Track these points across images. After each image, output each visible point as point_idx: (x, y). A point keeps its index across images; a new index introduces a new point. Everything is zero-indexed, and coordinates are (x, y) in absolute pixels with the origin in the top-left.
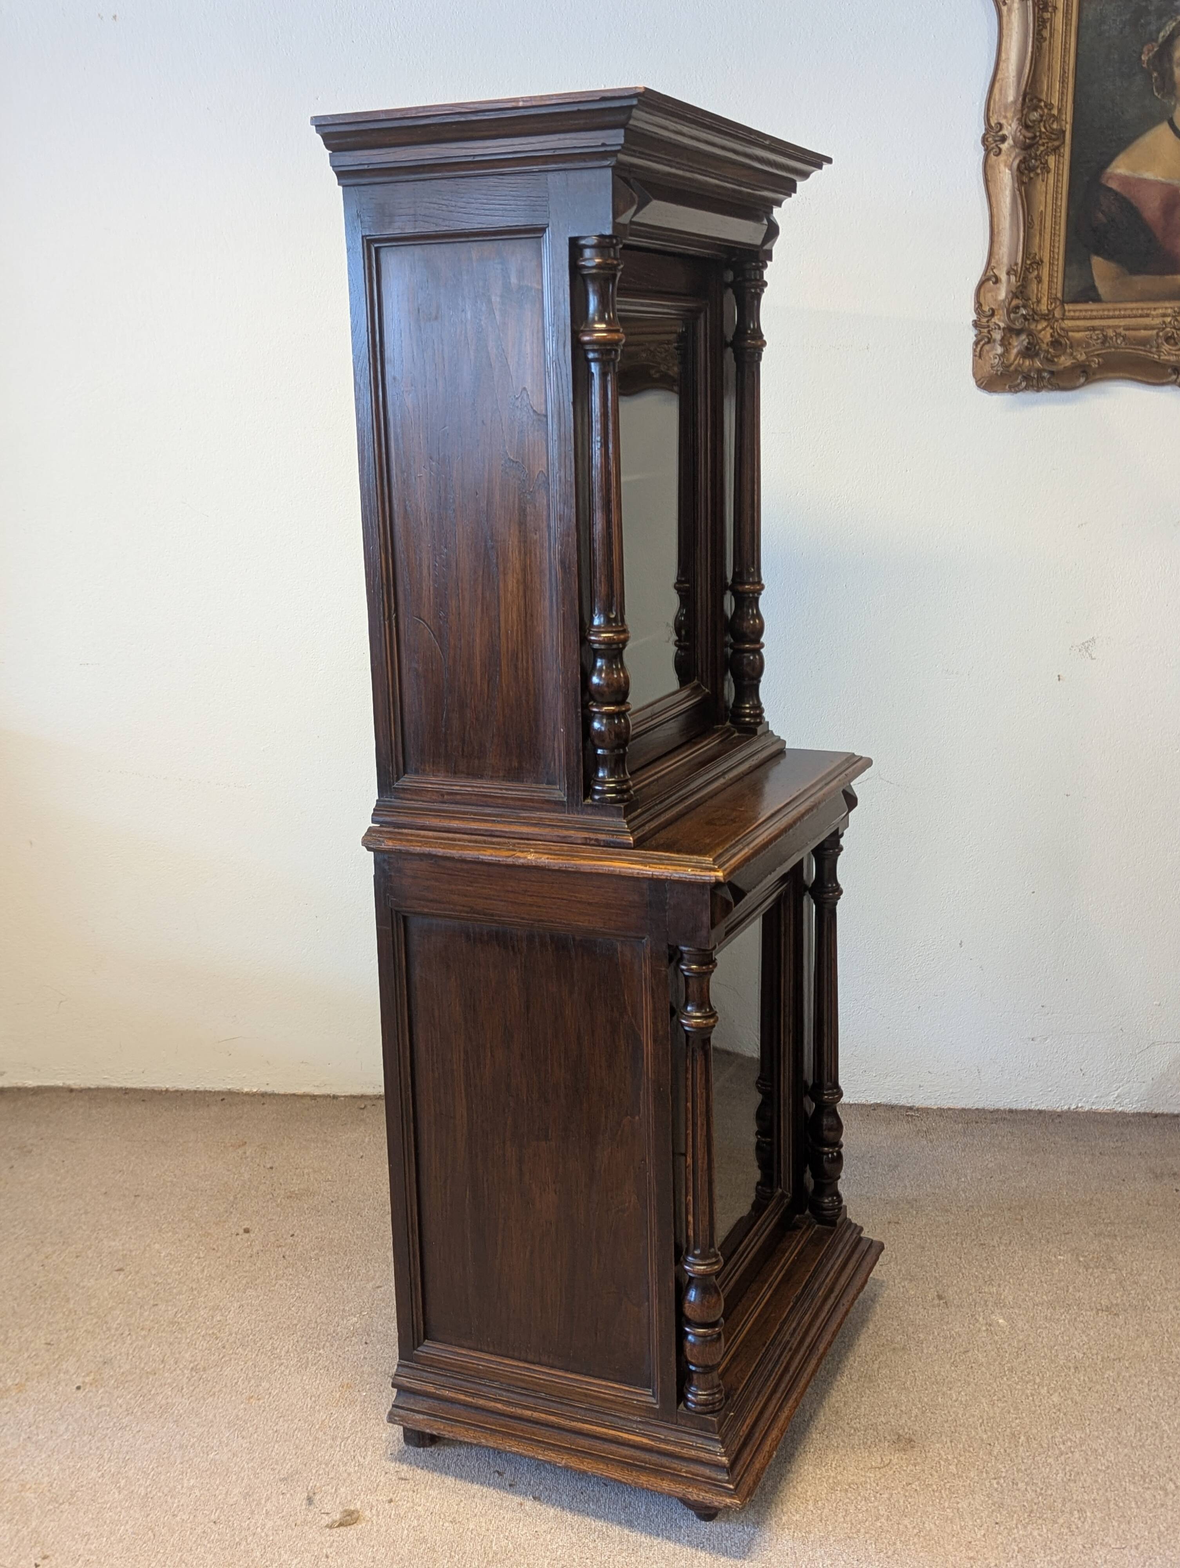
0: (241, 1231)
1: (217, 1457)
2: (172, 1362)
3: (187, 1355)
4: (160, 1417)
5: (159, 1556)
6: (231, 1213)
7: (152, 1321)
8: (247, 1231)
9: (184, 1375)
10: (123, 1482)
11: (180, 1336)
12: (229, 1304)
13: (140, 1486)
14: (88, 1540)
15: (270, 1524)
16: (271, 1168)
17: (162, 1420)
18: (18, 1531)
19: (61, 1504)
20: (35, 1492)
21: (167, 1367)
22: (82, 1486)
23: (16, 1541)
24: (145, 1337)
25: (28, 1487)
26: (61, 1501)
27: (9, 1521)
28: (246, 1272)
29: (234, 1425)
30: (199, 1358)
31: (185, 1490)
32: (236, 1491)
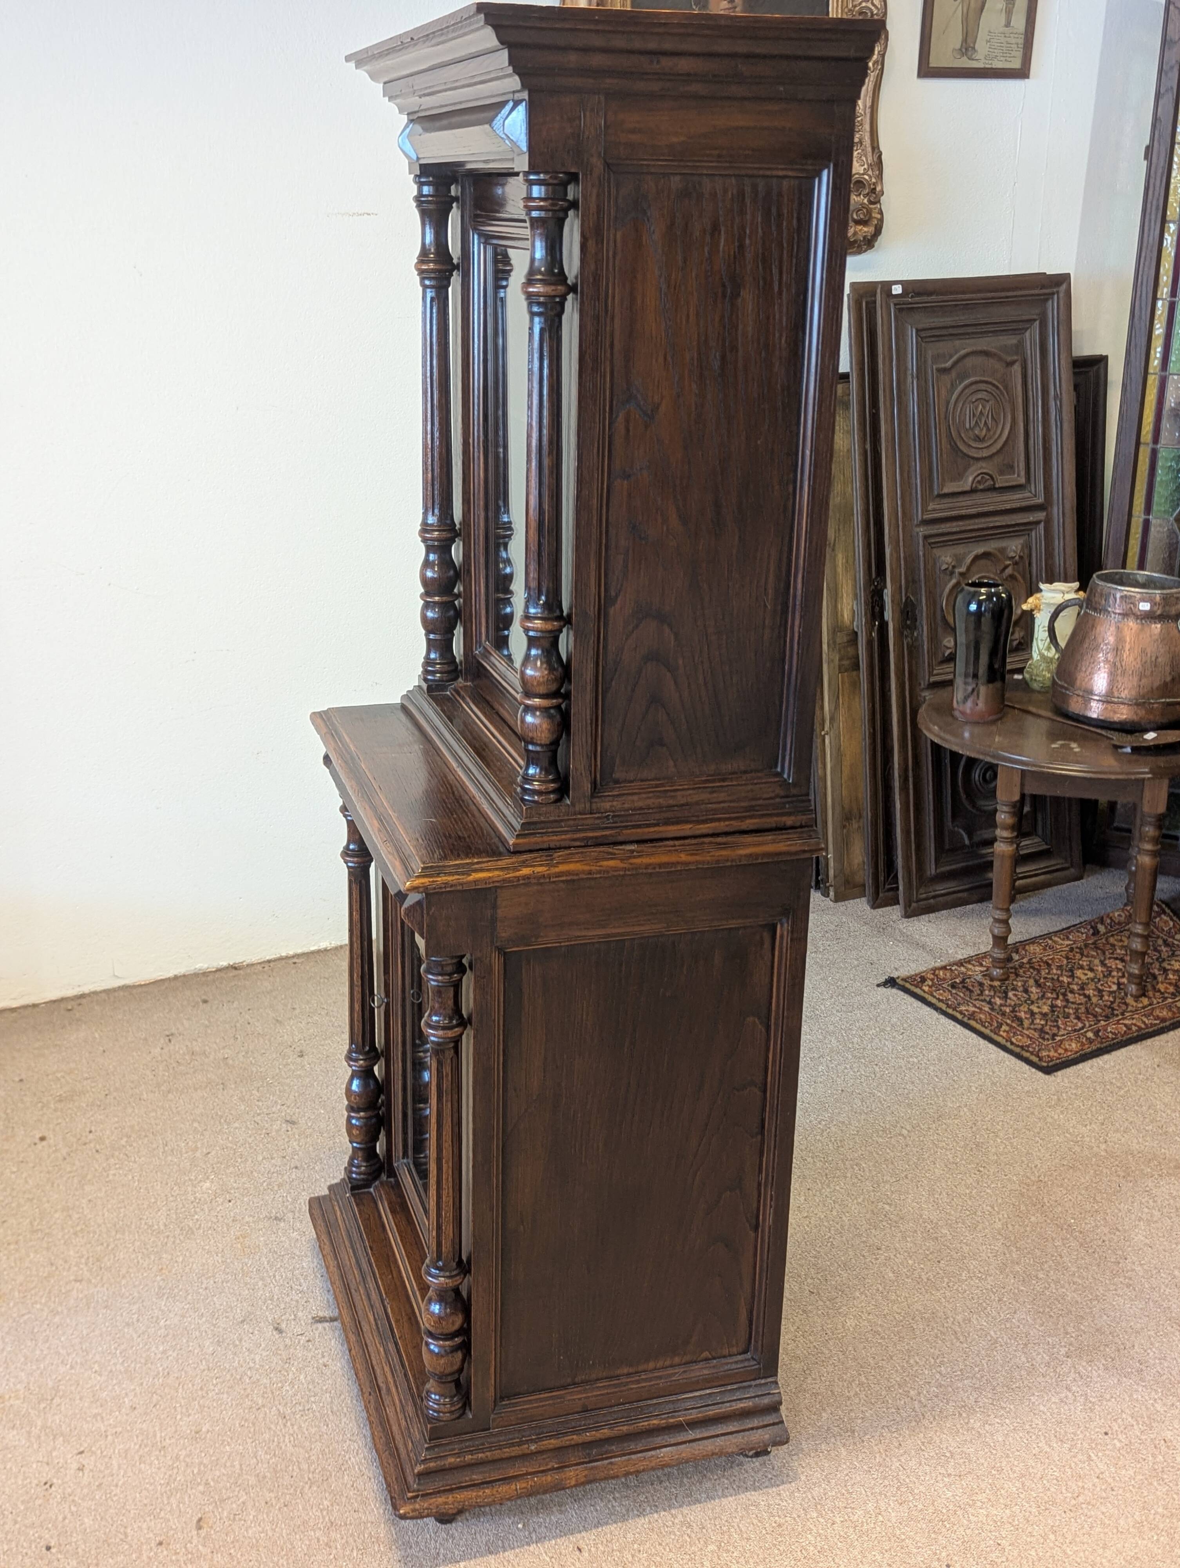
0: (37, 1141)
1: (168, 1322)
2: (61, 1262)
3: (72, 1253)
4: (89, 1308)
5: (179, 1409)
6: (13, 1128)
7: (13, 1235)
8: (42, 1139)
9: (82, 1269)
10: (96, 1367)
11: (50, 1240)
12: (77, 1203)
13: (115, 1364)
14: (102, 1418)
15: (257, 1358)
16: (21, 1080)
17: (91, 1310)
18: (29, 1433)
19: (52, 1399)
20: (18, 1399)
21: (61, 1268)
22: (60, 1381)
23: (33, 1440)
24: (17, 1250)
25: (7, 1397)
26: (49, 1398)
27: (13, 1427)
28: (71, 1172)
29: (164, 1294)
30: (85, 1253)
31: (159, 1356)
32: (207, 1343)
